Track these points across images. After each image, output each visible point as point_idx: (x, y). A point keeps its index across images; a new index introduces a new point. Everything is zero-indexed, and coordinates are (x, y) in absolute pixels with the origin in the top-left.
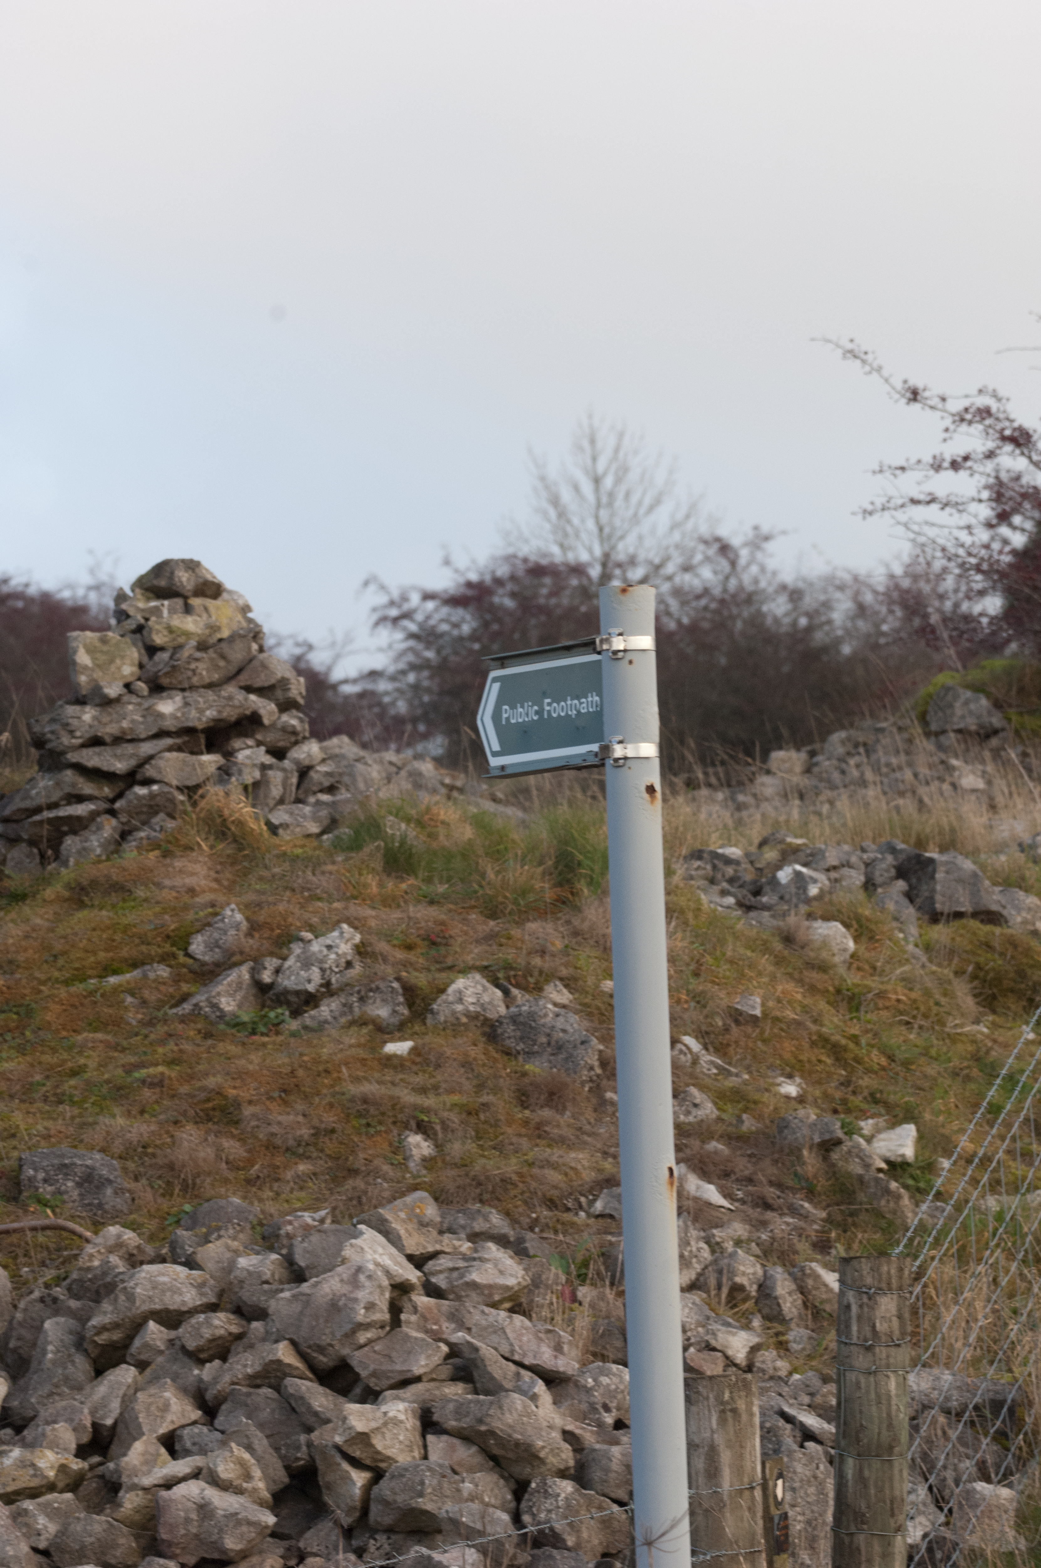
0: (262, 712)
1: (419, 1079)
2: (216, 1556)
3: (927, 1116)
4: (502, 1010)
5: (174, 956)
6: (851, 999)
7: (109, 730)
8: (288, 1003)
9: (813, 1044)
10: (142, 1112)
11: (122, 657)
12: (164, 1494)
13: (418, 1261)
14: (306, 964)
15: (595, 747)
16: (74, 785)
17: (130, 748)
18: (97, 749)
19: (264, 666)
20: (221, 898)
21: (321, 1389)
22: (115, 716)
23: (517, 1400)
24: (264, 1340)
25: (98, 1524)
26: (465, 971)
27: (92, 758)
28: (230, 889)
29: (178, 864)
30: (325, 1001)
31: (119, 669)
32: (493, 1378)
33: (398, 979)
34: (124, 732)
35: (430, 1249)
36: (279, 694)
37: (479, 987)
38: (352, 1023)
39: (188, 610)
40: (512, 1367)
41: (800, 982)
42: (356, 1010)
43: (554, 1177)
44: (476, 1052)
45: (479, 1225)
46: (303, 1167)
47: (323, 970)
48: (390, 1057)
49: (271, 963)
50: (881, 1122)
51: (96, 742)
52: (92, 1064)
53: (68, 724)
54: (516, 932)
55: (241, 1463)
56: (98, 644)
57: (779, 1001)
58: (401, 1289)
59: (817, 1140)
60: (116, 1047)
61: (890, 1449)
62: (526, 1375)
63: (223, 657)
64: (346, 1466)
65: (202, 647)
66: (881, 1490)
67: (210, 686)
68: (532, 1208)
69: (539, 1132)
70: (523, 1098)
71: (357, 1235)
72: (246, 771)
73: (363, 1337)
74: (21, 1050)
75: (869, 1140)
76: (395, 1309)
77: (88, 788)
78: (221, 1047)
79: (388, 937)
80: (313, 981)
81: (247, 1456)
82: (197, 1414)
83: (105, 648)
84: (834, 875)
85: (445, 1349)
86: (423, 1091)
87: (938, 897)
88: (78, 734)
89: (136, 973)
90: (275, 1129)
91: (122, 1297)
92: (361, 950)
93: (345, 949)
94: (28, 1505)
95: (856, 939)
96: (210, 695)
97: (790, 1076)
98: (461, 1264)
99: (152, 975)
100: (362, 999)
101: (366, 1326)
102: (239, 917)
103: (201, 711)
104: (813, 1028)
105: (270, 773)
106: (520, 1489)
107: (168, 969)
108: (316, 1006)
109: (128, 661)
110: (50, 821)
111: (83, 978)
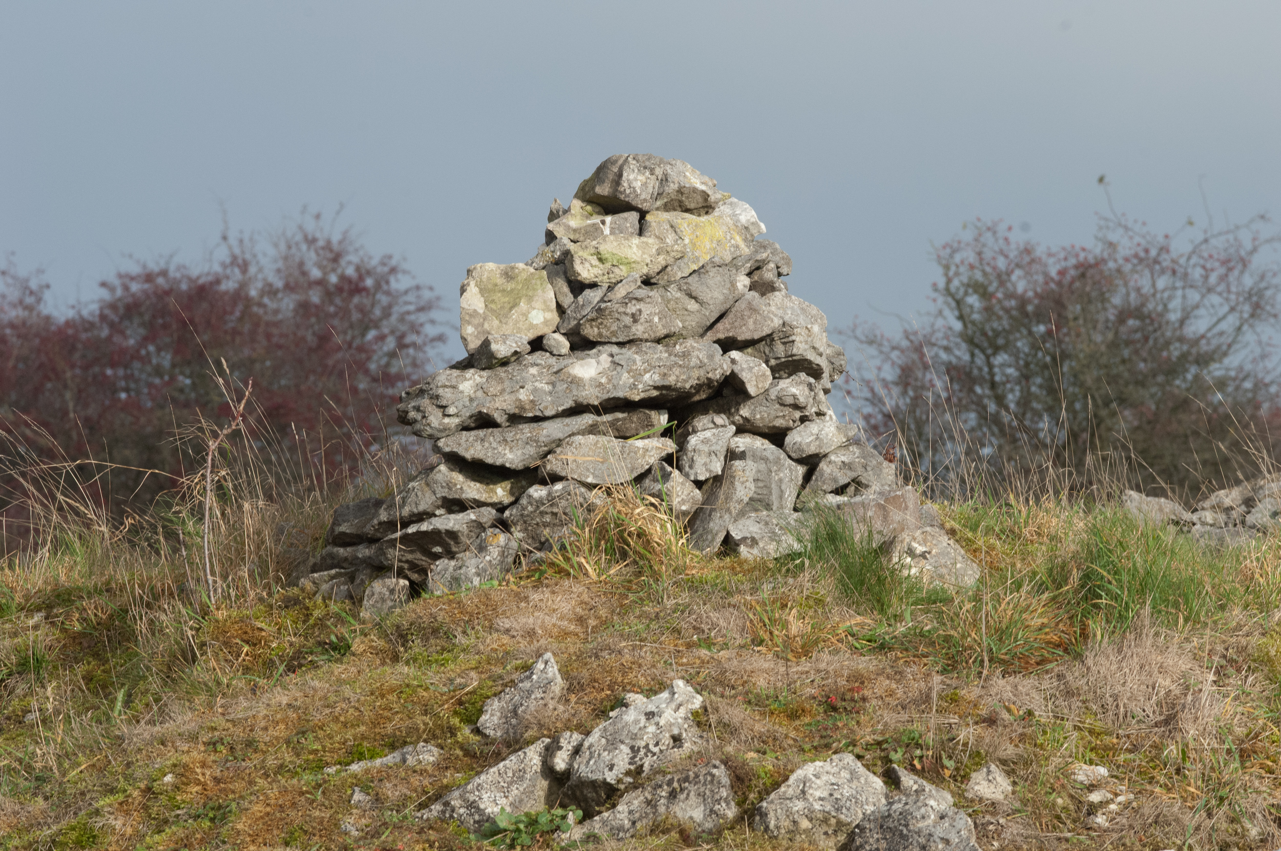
0: (745, 376)
4: (873, 808)
5: (453, 731)
8: (584, 801)
11: (530, 299)
14: (614, 742)
16: (449, 485)
17: (526, 430)
18: (481, 433)
22: (507, 383)
26: (835, 749)
27: (476, 447)
30: (626, 797)
31: (525, 315)
33: (725, 762)
34: (522, 408)
36: (780, 349)
37: (845, 774)
38: (650, 829)
39: (641, 229)
42: (662, 809)
47: (634, 750)
49: (569, 740)
51: (482, 422)
53: (438, 397)
56: (500, 281)
63: (691, 296)
65: (655, 282)
72: (700, 460)
77: (471, 490)
79: (765, 701)
80: (616, 767)
83: (509, 286)
88: (452, 410)
89: (391, 758)
92: (702, 720)
93: (675, 717)
99: (409, 760)
100: (673, 795)
102: (553, 670)
103: (638, 375)
105: (737, 463)
107: (435, 750)
109: (538, 304)
110: (405, 539)
111: (320, 765)
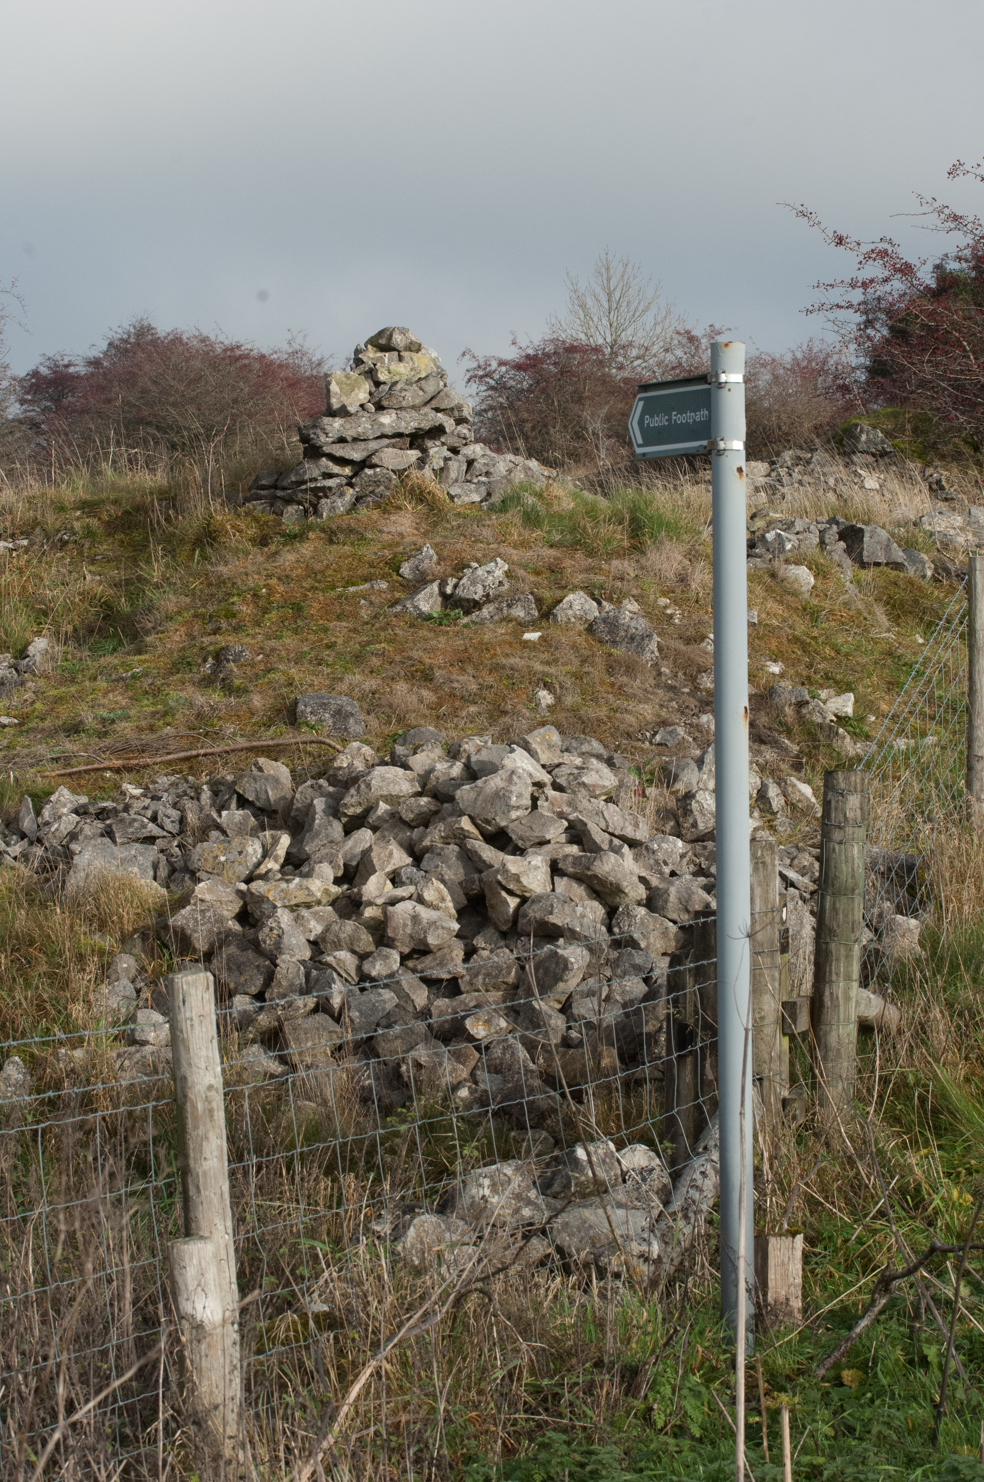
0: (445, 424)
1: (545, 656)
2: (422, 948)
3: (861, 689)
4: (597, 614)
5: (391, 575)
6: (812, 614)
7: (349, 434)
8: (462, 607)
9: (789, 641)
10: (372, 672)
11: (359, 388)
12: (390, 908)
13: (549, 769)
14: (474, 583)
15: (705, 443)
16: (327, 467)
17: (362, 445)
18: (342, 445)
19: (447, 396)
20: (420, 541)
21: (487, 846)
22: (353, 424)
23: (612, 856)
24: (451, 815)
25: (350, 926)
26: (575, 588)
27: (339, 451)
28: (425, 534)
29: (393, 518)
30: (486, 606)
31: (357, 395)
32: (595, 842)
33: (532, 593)
34: (359, 435)
35: (556, 762)
36: (456, 413)
37: (583, 600)
38: (503, 620)
39: (401, 359)
40: (607, 836)
41: (781, 602)
42: (505, 612)
43: (630, 719)
44: (580, 640)
45: (585, 748)
46: (473, 709)
47: (484, 587)
48: (527, 642)
49: (452, 581)
50: (832, 692)
51: (342, 440)
52: (340, 641)
53: (324, 429)
54: (604, 566)
55: (439, 892)
56: (344, 380)
57: (768, 614)
58: (539, 785)
59: (793, 700)
60: (355, 630)
61: (853, 890)
62: (617, 842)
63: (422, 389)
64: (504, 894)
65: (409, 383)
66: (846, 916)
67: (413, 407)
68: (616, 739)
69: (620, 691)
70: (610, 670)
71: (512, 751)
72: (435, 461)
73: (514, 814)
74: (295, 631)
75: (824, 703)
76: (534, 799)
77: (336, 469)
78: (421, 633)
79: (525, 567)
80: (478, 593)
81: (442, 886)
82: (409, 860)
83: (348, 382)
84: (800, 537)
85: (566, 824)
86: (548, 663)
87: (865, 553)
88: (331, 435)
89: (367, 586)
90: (455, 685)
91: (363, 786)
92: (508, 574)
93: (499, 573)
94: (304, 912)
95: (815, 577)
96: (414, 414)
97: (775, 661)
98: (576, 771)
99: (376, 587)
100: (509, 606)
101: (518, 808)
102: (431, 552)
103: (408, 423)
104: (790, 631)
105: (450, 463)
106: (612, 912)
107: (387, 583)
108: (480, 609)
109: (362, 391)
110: (312, 489)
111: (333, 588)
